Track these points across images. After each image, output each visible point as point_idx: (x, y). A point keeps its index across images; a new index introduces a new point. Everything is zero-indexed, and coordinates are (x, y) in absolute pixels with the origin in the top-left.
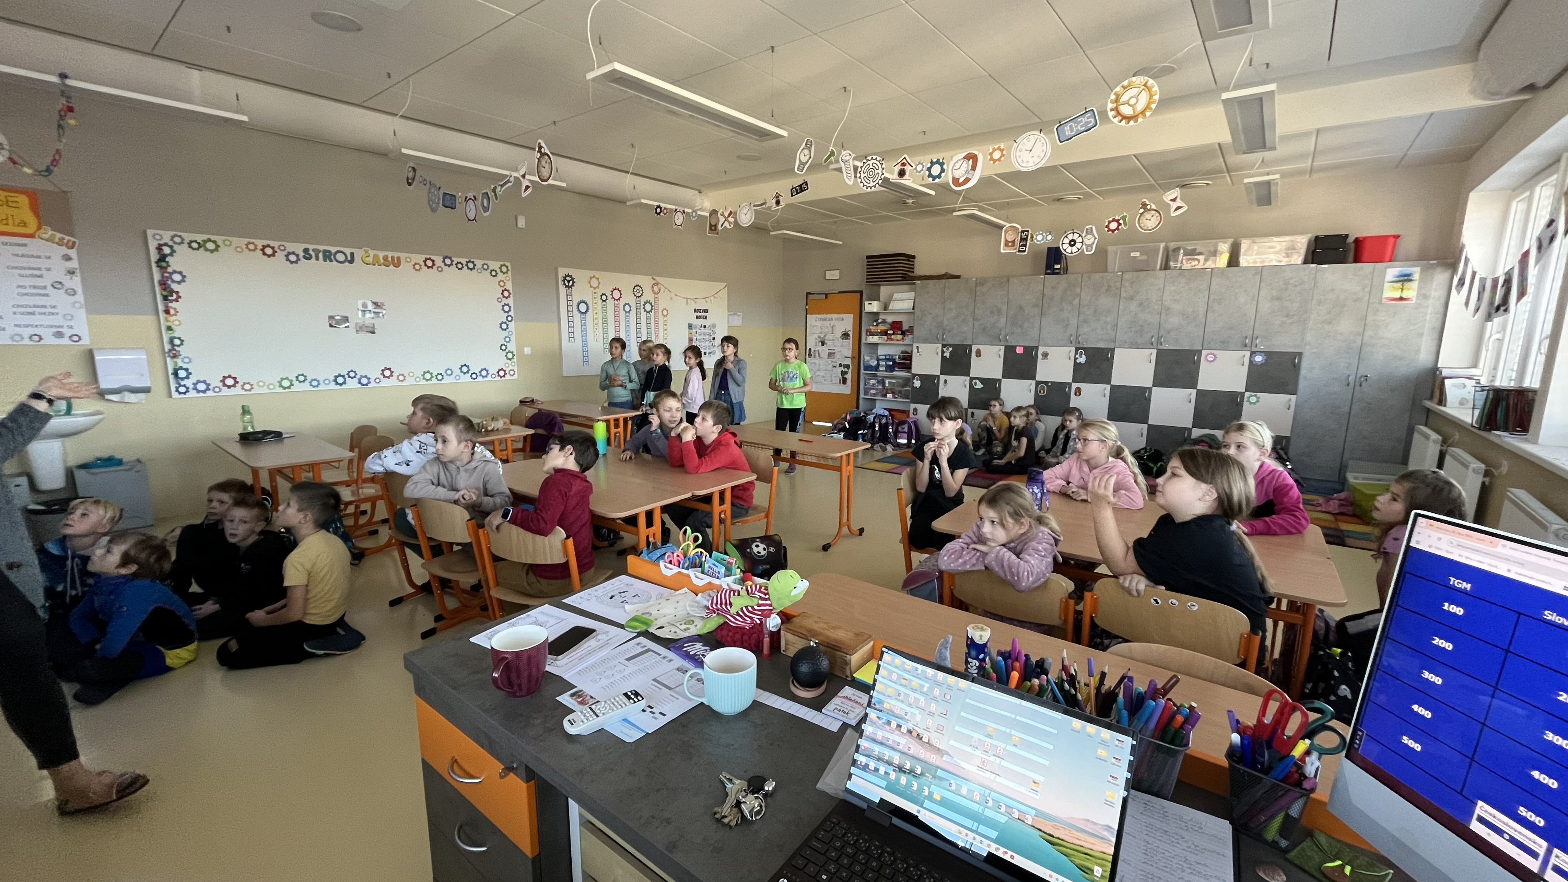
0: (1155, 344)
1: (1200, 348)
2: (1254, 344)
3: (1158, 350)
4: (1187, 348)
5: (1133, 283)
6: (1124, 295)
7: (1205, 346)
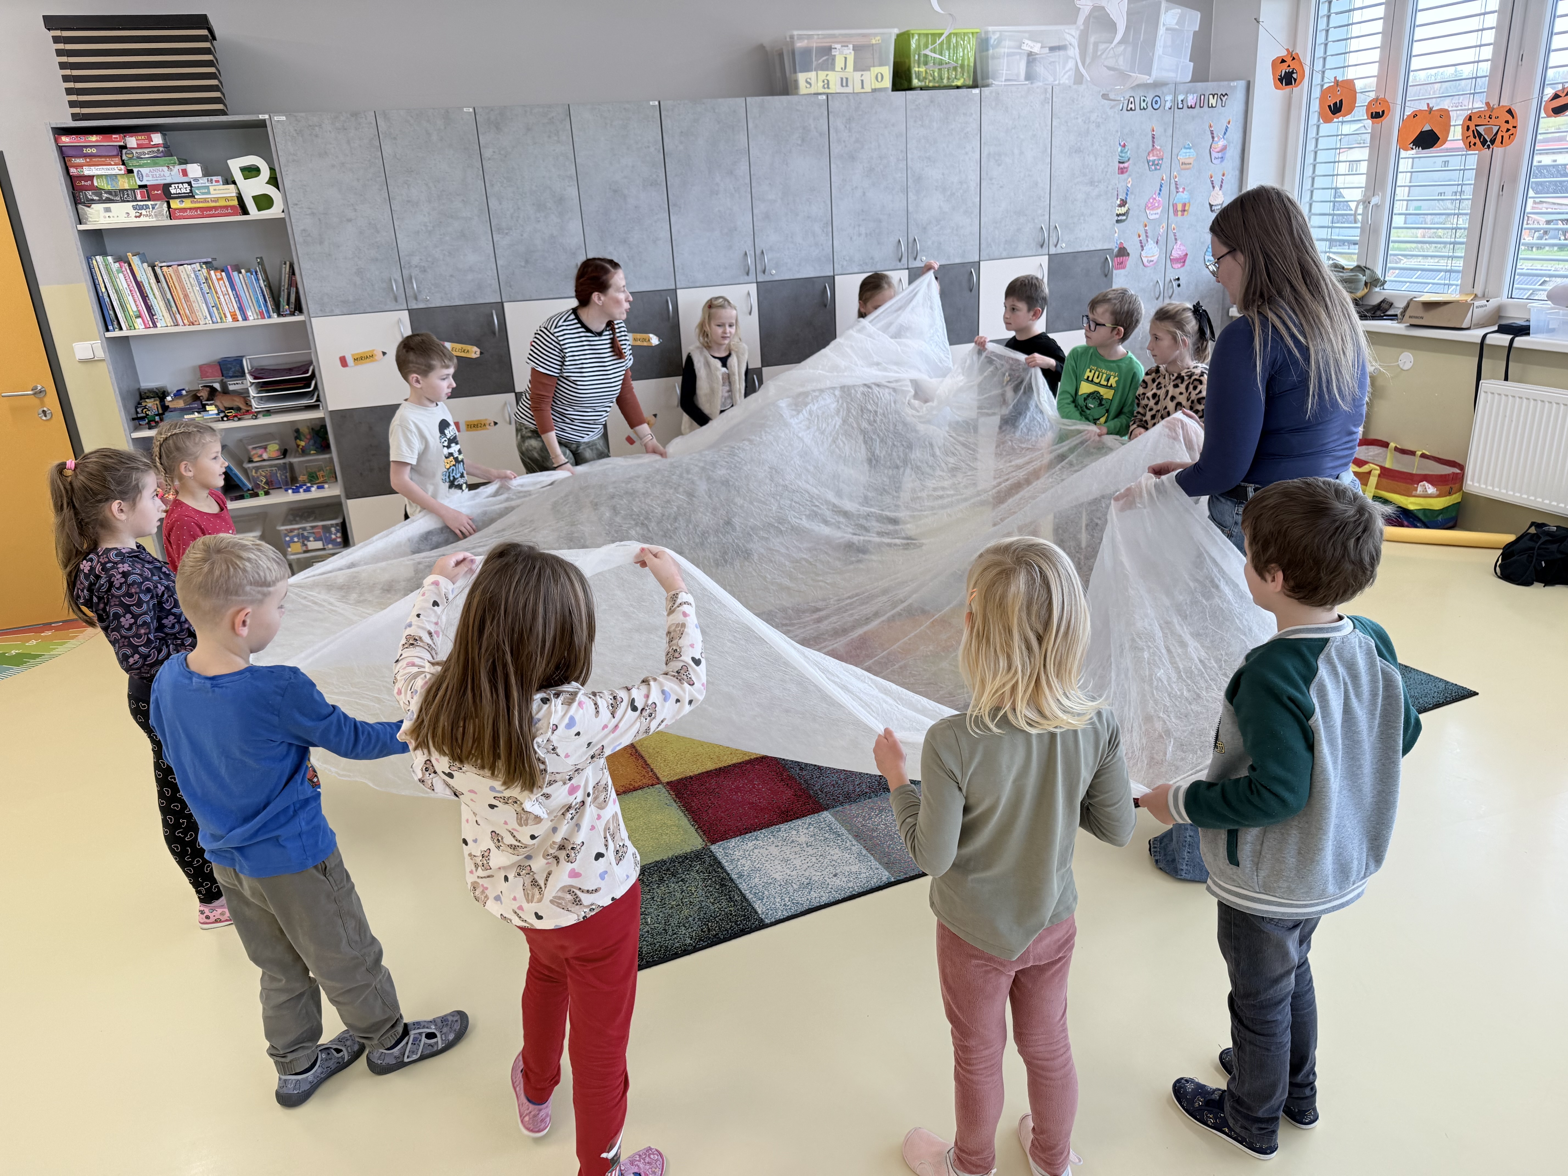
0: (905, 257)
1: (977, 259)
2: (1053, 240)
5: (850, 120)
6: (836, 149)
7: (983, 253)
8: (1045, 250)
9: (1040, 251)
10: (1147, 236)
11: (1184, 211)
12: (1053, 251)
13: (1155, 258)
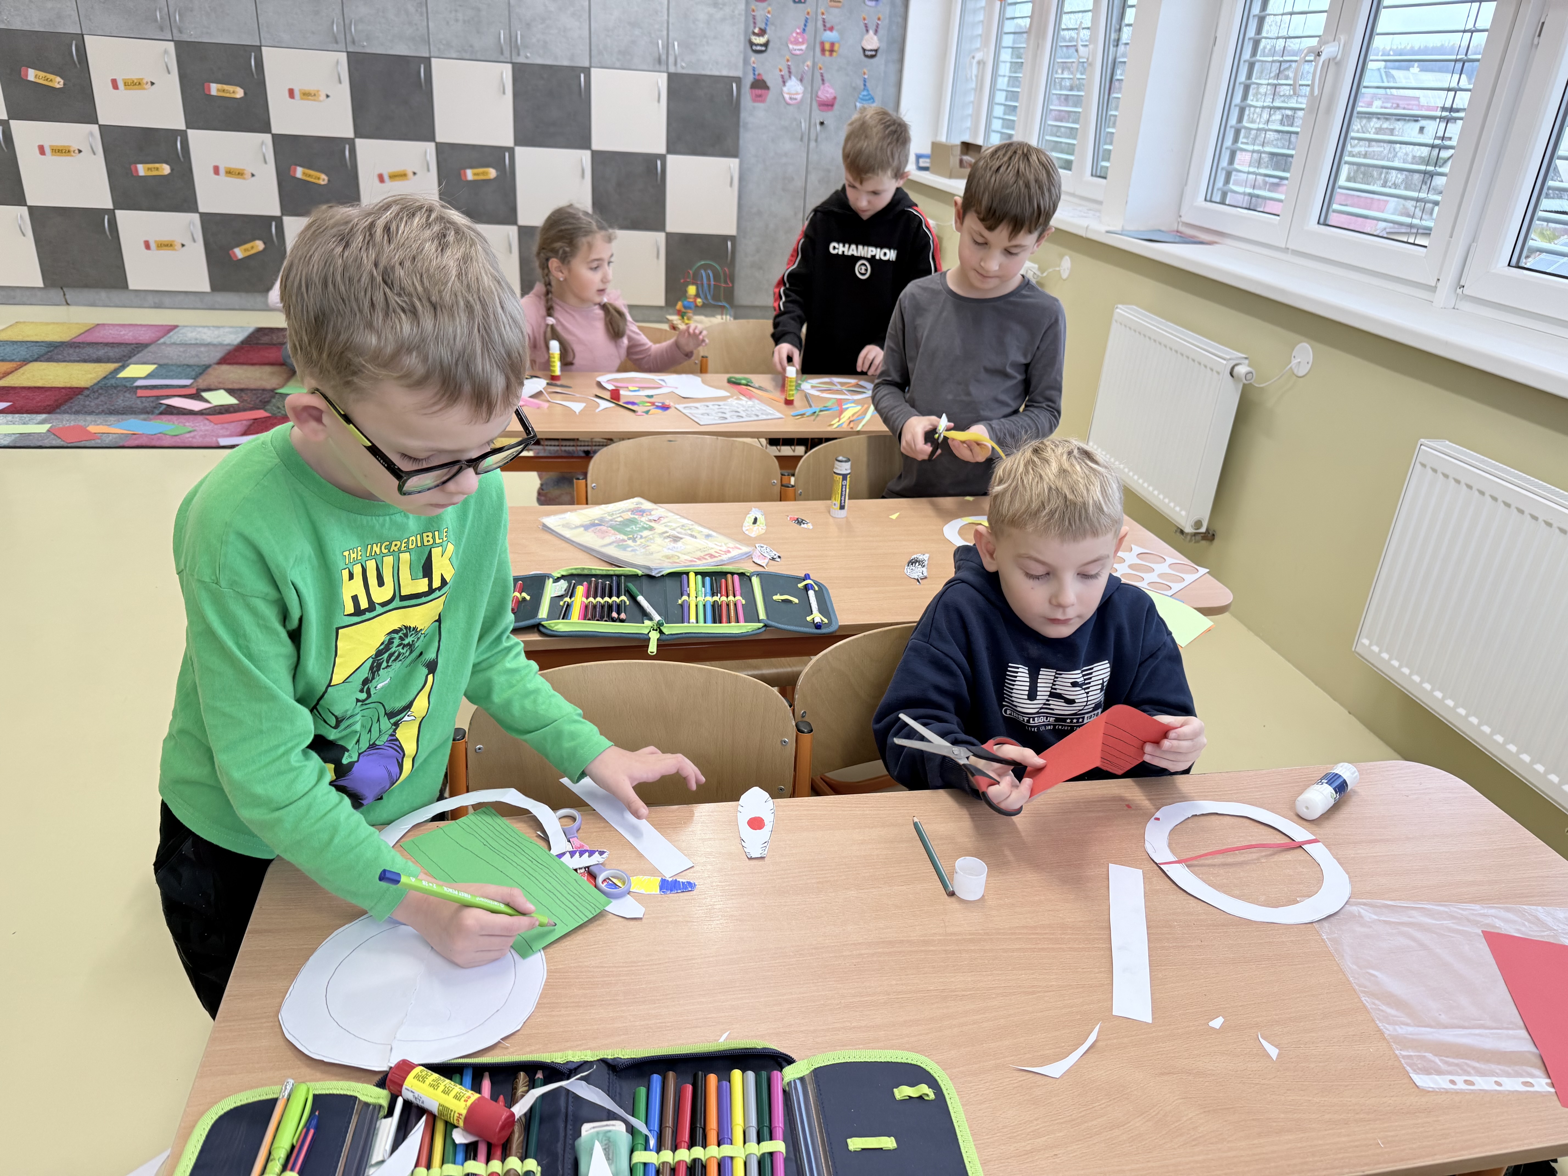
0: (507, 53)
1: (587, 64)
2: (671, 60)
3: (514, 64)
4: (566, 63)
7: (594, 60)
8: (664, 68)
9: (657, 67)
10: (790, 72)
11: (832, 51)
12: (672, 69)
13: (799, 97)
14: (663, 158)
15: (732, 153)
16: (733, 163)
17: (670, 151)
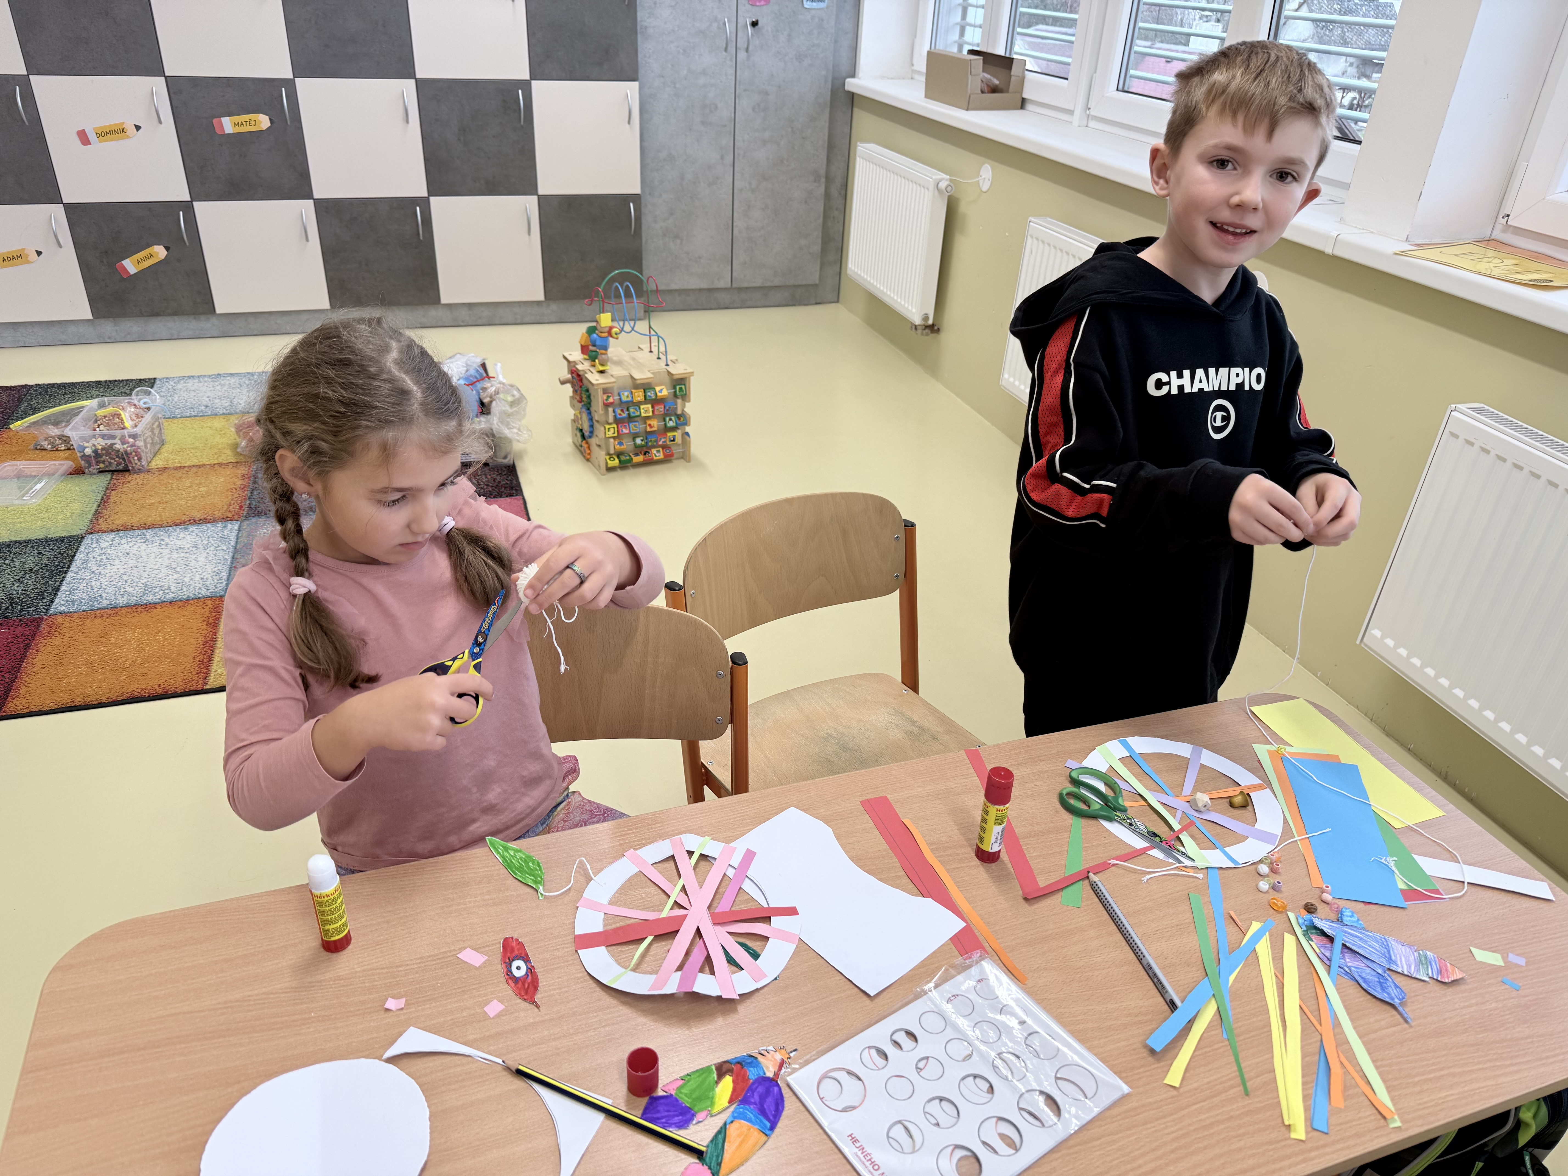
14: (525, 85)
15: (629, 74)
16: (631, 89)
17: (534, 75)
